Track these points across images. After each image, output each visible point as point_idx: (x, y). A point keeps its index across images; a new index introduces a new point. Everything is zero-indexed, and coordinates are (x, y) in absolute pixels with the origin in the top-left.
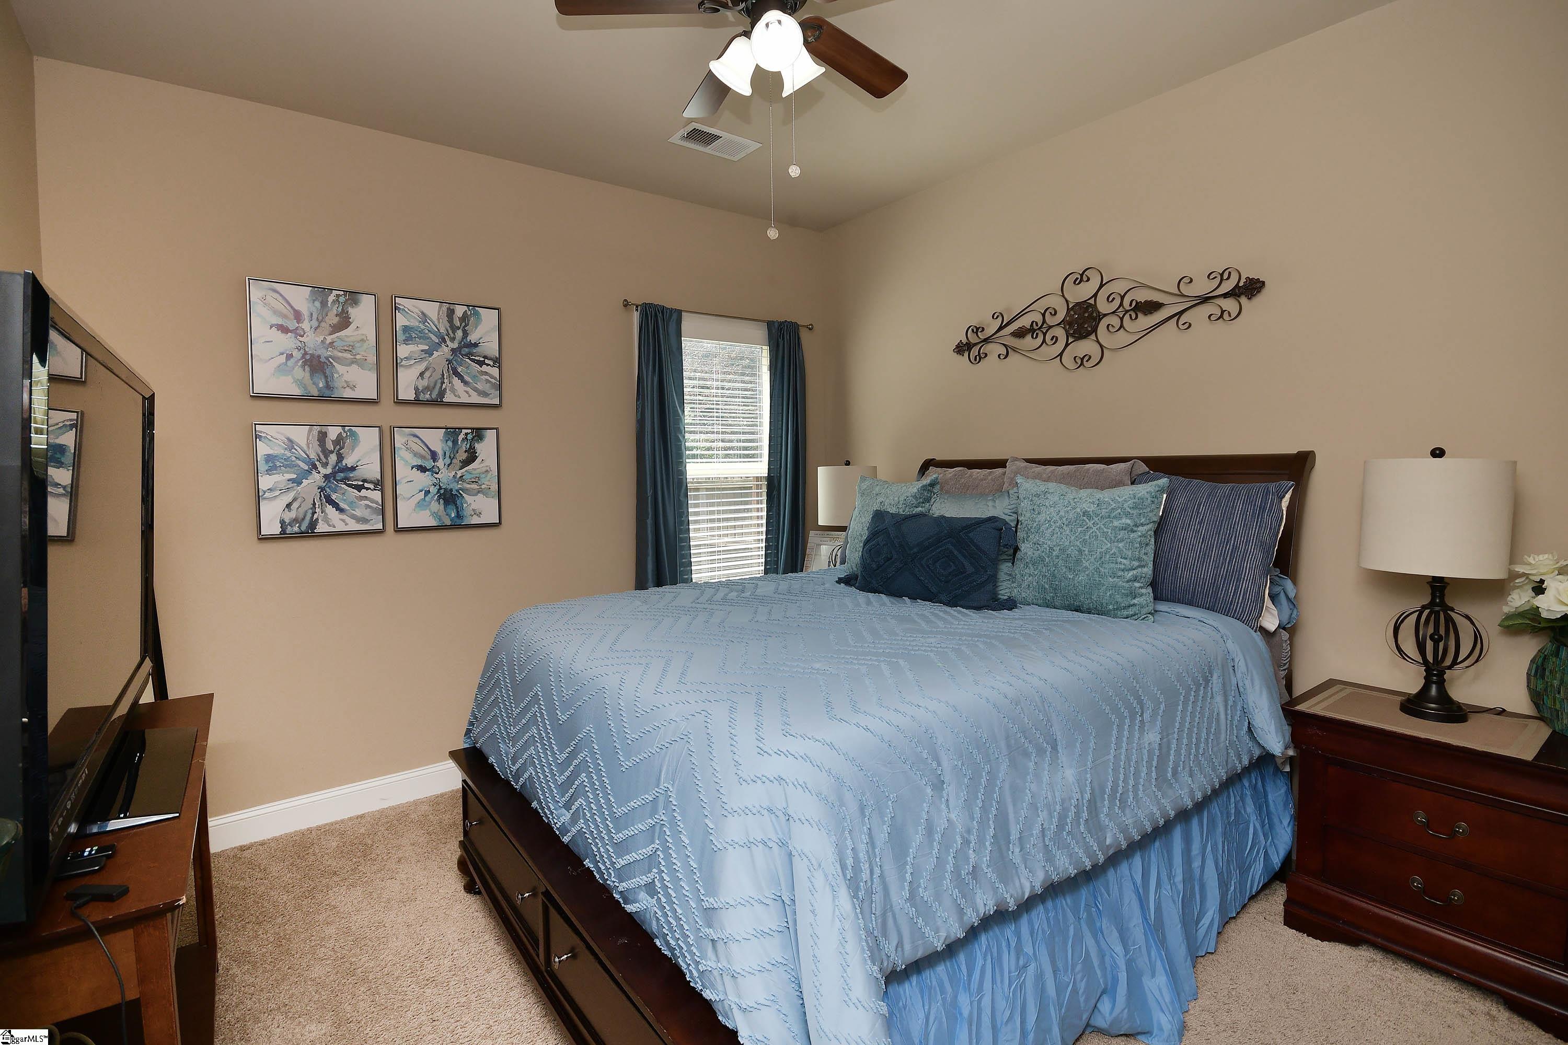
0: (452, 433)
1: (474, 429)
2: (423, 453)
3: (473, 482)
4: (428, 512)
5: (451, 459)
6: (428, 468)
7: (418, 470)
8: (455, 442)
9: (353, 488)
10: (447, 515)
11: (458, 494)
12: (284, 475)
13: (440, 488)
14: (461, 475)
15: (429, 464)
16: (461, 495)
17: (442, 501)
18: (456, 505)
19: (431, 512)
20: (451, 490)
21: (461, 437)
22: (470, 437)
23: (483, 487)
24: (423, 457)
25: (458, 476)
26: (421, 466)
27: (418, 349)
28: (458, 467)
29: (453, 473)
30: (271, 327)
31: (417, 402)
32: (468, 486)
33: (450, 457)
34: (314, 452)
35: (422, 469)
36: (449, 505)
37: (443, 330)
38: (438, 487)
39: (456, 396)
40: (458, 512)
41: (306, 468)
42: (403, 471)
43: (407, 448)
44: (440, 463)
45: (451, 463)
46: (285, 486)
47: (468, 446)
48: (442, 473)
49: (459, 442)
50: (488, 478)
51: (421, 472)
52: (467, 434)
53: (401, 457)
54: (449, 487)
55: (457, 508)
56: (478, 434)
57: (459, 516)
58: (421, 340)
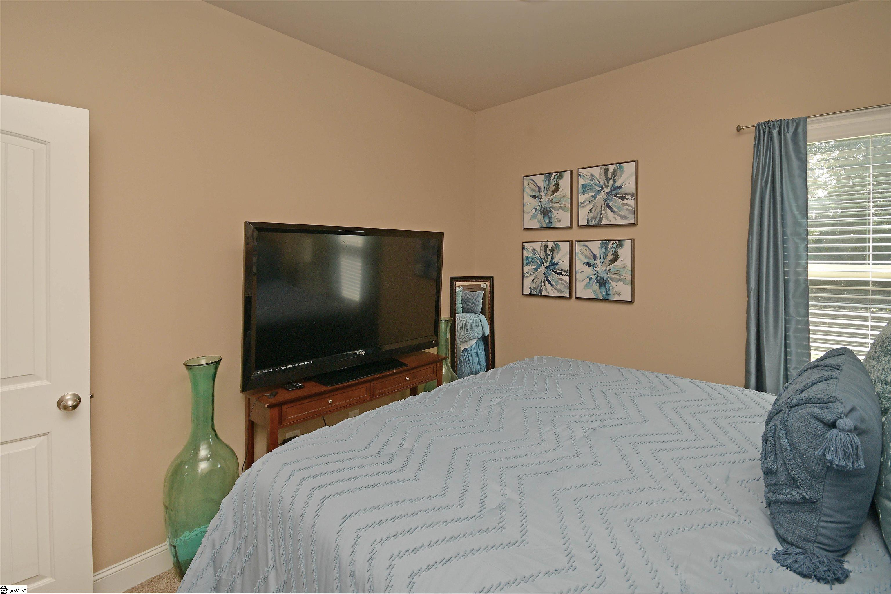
0: (605, 242)
1: (617, 240)
2: (589, 255)
3: (616, 274)
4: (591, 290)
5: (604, 259)
6: (592, 264)
7: (587, 265)
8: (606, 249)
9: (557, 274)
10: (601, 293)
11: (607, 280)
12: (532, 266)
13: (598, 277)
14: (609, 269)
15: (592, 262)
16: (609, 281)
17: (598, 284)
18: (606, 287)
19: (592, 290)
20: (603, 278)
21: (610, 245)
22: (615, 245)
23: (622, 277)
24: (589, 258)
25: (608, 270)
26: (588, 263)
27: (589, 196)
28: (608, 264)
29: (605, 268)
30: (530, 197)
31: (588, 226)
32: (613, 276)
33: (603, 258)
34: (543, 255)
35: (589, 265)
36: (602, 287)
37: (602, 182)
38: (596, 276)
39: (608, 221)
40: (607, 292)
41: (539, 263)
42: (580, 266)
43: (582, 253)
44: (598, 262)
45: (604, 262)
46: (532, 272)
47: (614, 251)
48: (599, 267)
49: (609, 248)
50: (625, 272)
51: (588, 266)
52: (613, 244)
53: (579, 258)
54: (602, 276)
55: (606, 289)
56: (620, 243)
57: (607, 294)
58: (591, 190)
